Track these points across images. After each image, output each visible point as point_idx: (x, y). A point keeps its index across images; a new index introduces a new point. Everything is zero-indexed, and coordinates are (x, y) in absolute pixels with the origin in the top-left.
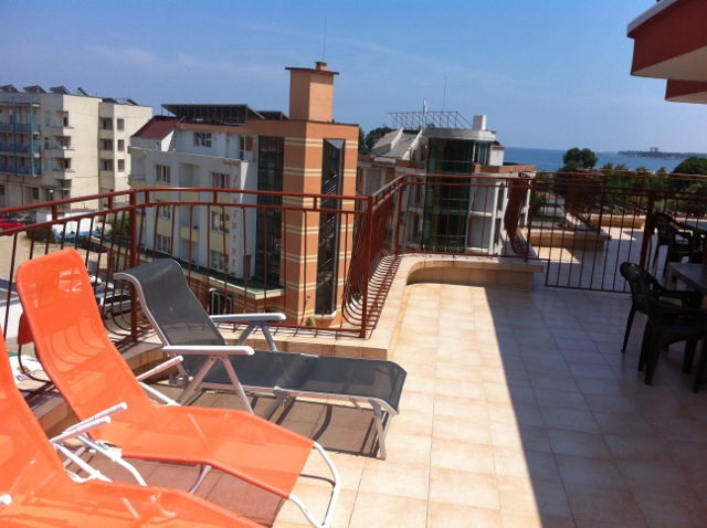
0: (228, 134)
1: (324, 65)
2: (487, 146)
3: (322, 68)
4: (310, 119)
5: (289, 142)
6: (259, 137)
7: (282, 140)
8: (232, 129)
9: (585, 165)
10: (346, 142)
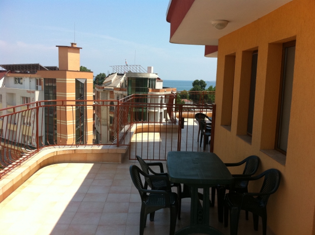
0: (30, 78)
1: (75, 44)
2: (154, 80)
3: (74, 46)
4: (69, 70)
5: (59, 80)
6: (45, 79)
7: (55, 80)
8: (32, 75)
9: (202, 87)
10: (87, 80)
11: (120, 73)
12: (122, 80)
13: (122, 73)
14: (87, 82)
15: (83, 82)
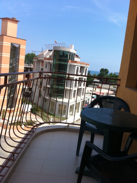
4: (7, 35)
9: (106, 73)
10: (21, 45)
11: (50, 49)
12: (51, 53)
13: (52, 49)
14: (21, 47)
15: (17, 46)
